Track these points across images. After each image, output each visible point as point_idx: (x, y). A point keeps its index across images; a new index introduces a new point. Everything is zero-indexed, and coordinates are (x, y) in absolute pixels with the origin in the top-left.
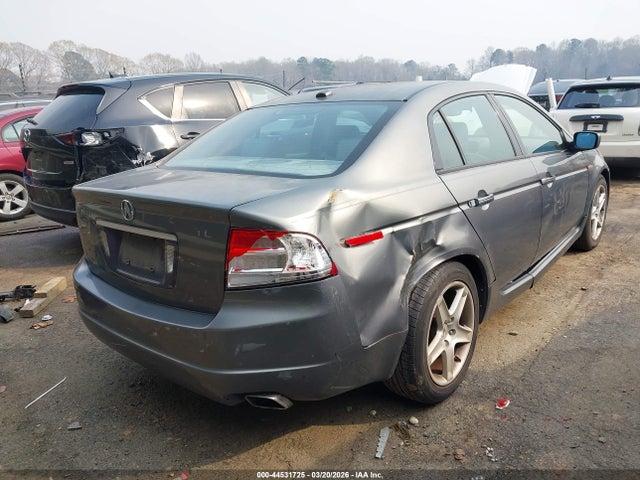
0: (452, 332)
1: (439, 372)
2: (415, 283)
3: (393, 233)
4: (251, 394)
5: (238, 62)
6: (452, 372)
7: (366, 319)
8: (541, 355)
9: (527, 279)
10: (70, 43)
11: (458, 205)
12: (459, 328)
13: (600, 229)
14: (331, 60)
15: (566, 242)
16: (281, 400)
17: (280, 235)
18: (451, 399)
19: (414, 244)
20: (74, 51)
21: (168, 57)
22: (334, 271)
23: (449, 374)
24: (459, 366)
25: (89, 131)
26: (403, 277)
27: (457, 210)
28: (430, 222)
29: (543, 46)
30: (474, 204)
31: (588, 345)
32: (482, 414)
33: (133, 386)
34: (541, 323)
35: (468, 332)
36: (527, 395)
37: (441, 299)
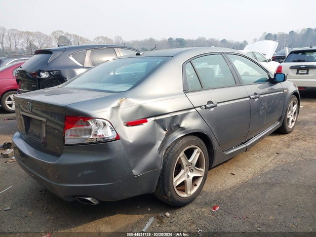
0: (192, 171)
1: (184, 191)
2: (168, 145)
3: (155, 120)
4: (78, 196)
5: (140, 40)
6: (191, 191)
7: (136, 162)
8: (244, 185)
9: (244, 146)
10: (61, 31)
11: (194, 108)
12: (196, 169)
13: (294, 123)
14: (184, 39)
15: (271, 129)
16: (92, 200)
17: (89, 119)
18: (190, 205)
19: (167, 126)
20: (63, 35)
21: (106, 38)
22: (118, 138)
23: (189, 192)
24: (196, 188)
25: (43, 71)
26: (160, 142)
27: (194, 110)
28: (176, 116)
29: (292, 31)
30: (204, 107)
31: (270, 181)
32: (203, 213)
33: (41, 191)
34: (250, 169)
35: (201, 171)
36: (229, 204)
37: (182, 153)
